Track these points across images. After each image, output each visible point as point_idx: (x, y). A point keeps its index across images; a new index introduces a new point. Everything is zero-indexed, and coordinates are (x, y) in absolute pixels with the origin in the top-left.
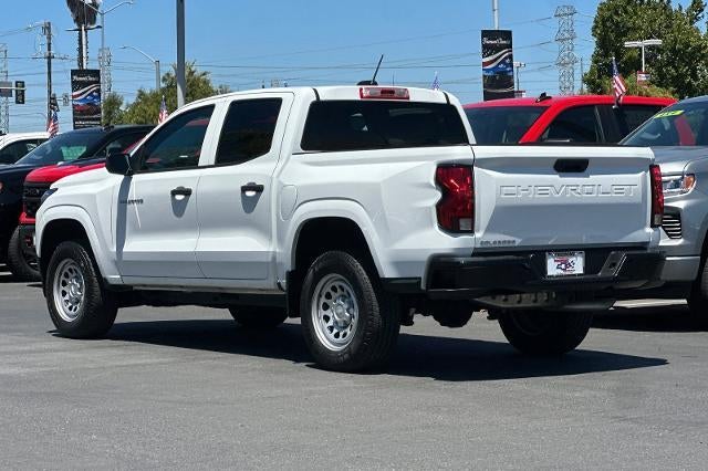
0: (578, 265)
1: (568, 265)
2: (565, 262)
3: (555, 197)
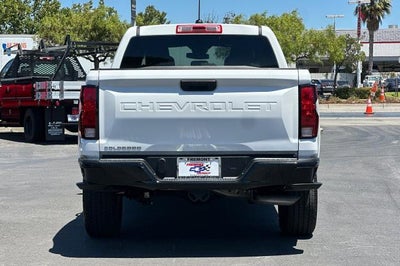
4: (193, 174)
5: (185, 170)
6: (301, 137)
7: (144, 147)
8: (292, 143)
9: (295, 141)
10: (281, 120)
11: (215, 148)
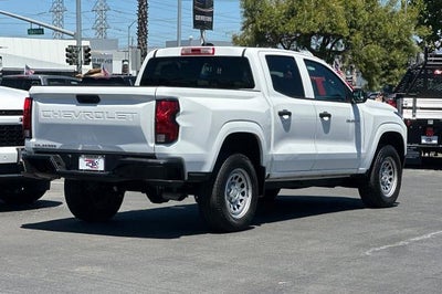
0: (100, 165)
1: (94, 164)
2: (93, 162)
3: (75, 120)
4: (88, 168)
5: (83, 164)
6: (157, 143)
7: (58, 146)
8: (150, 146)
9: (152, 145)
10: (140, 128)
11: (101, 148)
